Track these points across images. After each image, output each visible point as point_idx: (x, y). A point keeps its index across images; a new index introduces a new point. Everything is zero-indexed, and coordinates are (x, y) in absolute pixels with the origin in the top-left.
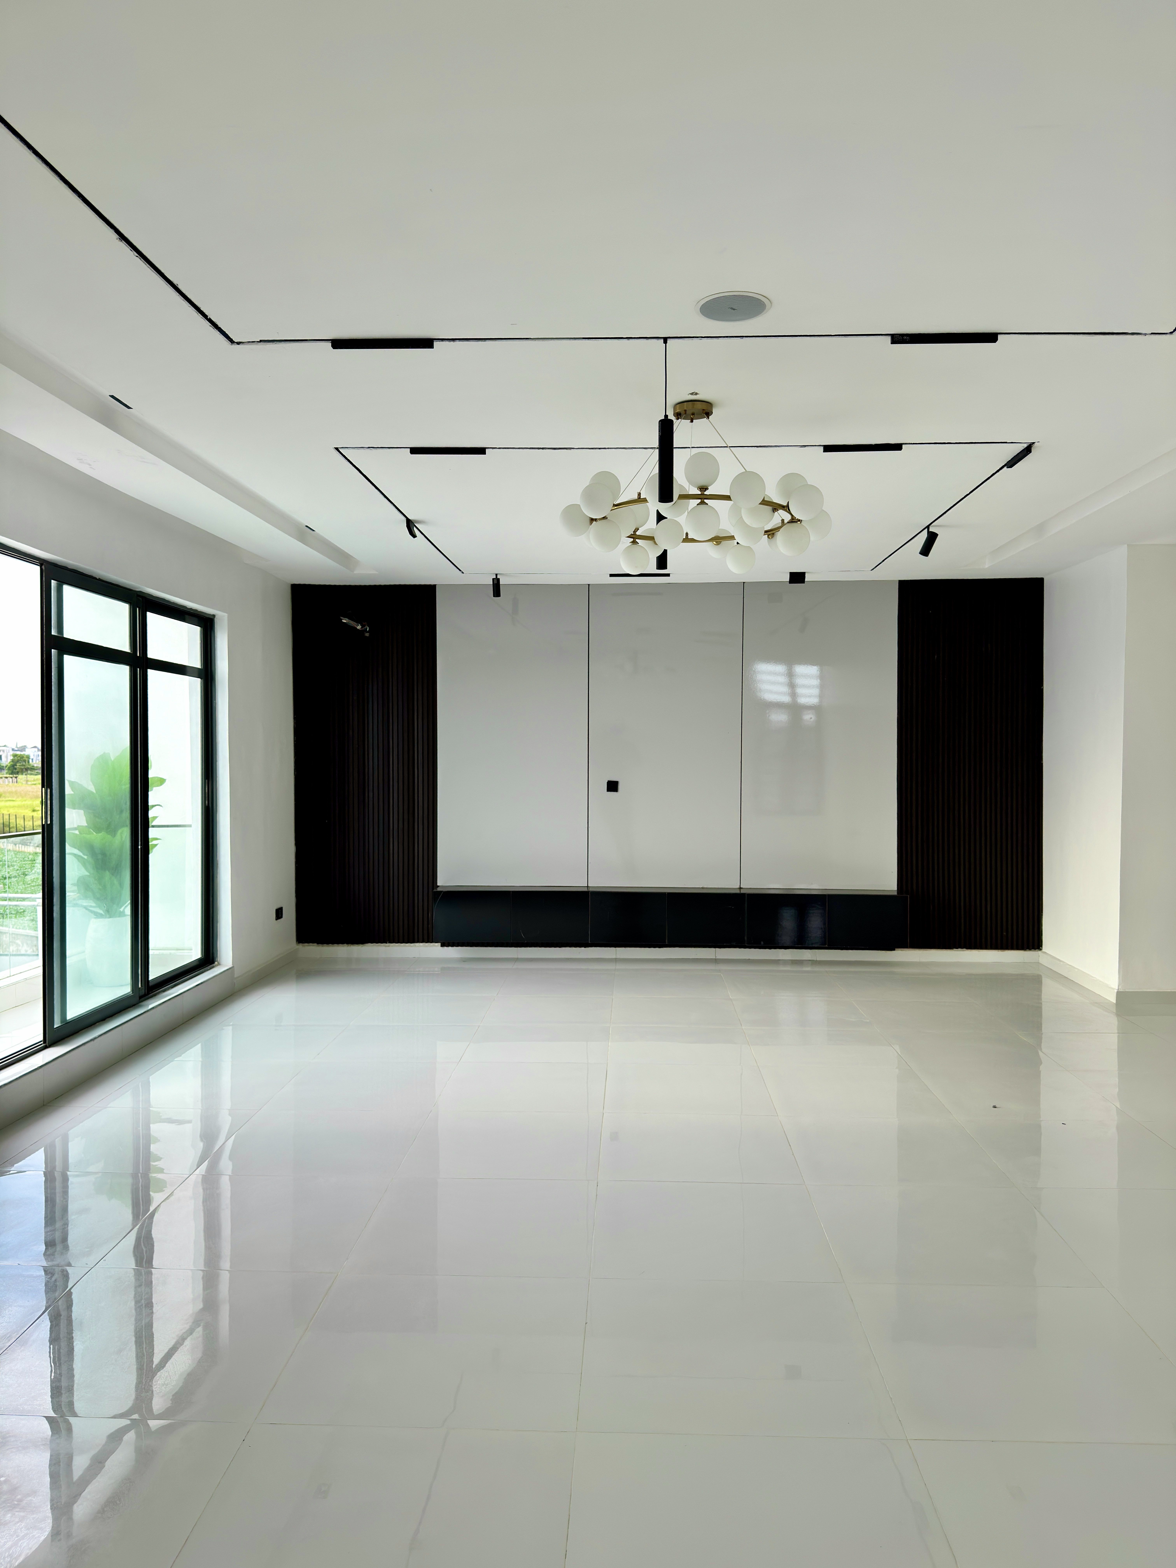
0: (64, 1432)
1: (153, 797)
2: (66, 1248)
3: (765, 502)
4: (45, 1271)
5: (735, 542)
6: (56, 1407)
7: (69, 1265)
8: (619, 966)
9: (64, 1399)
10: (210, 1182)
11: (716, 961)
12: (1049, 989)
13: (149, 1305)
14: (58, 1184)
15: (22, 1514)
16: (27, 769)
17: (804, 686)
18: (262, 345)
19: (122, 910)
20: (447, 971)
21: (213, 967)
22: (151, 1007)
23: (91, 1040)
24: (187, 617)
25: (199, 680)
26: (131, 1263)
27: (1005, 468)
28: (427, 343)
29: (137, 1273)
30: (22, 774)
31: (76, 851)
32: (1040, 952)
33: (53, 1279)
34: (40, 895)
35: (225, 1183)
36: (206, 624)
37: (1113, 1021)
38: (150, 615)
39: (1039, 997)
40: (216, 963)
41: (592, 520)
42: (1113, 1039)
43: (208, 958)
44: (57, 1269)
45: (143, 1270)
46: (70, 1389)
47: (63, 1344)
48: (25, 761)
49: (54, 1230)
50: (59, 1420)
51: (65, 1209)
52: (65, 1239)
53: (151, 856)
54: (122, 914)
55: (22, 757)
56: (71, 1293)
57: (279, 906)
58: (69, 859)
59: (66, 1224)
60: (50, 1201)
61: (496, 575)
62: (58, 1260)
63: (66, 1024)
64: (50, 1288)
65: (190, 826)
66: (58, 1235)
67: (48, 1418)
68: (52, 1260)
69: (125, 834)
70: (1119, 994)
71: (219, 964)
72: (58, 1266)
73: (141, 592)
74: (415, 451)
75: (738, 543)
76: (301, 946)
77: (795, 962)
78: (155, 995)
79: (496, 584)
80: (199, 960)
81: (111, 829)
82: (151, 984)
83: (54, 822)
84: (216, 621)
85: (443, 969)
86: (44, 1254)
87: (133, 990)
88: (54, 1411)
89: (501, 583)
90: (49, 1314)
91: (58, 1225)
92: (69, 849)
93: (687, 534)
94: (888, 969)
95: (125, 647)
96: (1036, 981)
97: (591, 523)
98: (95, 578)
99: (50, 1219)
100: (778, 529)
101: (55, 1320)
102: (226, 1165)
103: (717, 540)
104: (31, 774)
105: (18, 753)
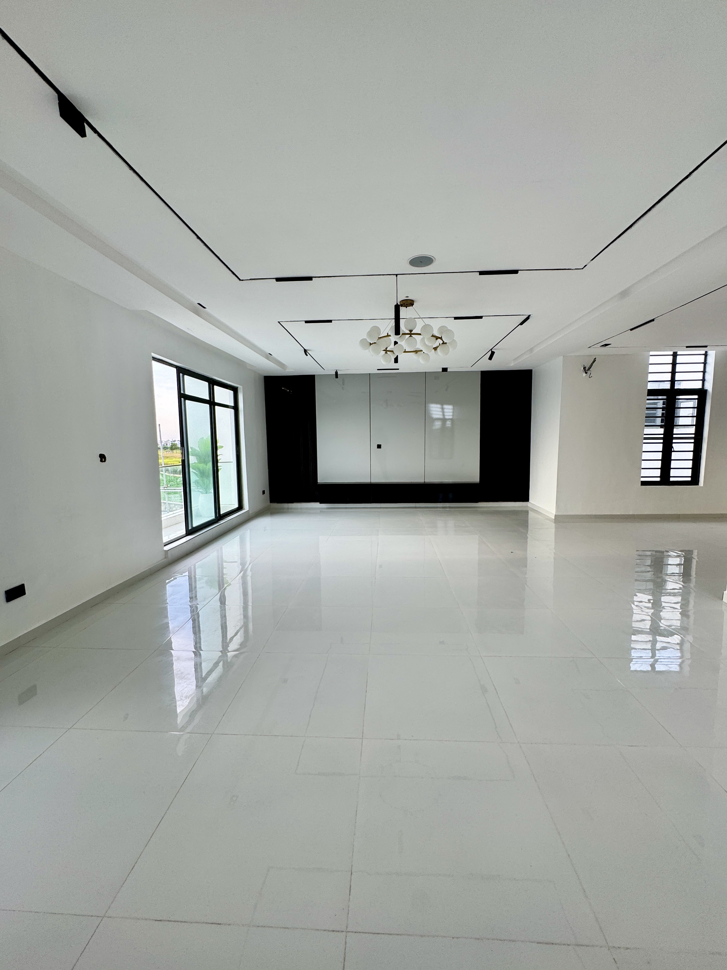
0: (198, 656)
1: (219, 452)
2: (197, 599)
3: (433, 336)
4: (190, 606)
5: (423, 352)
6: (196, 648)
7: (198, 604)
8: (382, 510)
9: (198, 645)
10: (244, 578)
11: (416, 508)
12: (531, 515)
13: (225, 616)
14: (193, 579)
15: (185, 680)
16: (176, 448)
17: (447, 412)
18: (251, 281)
19: (210, 491)
20: (322, 512)
21: (242, 510)
22: (222, 523)
23: (202, 533)
24: (228, 388)
25: (233, 410)
26: (219, 604)
27: (520, 325)
28: (310, 279)
29: (221, 607)
30: (175, 450)
31: (194, 471)
32: (528, 502)
33: (193, 609)
34: (182, 488)
35: (249, 579)
36: (235, 390)
37: (554, 525)
38: (215, 387)
39: (528, 517)
40: (243, 509)
41: (371, 344)
42: (553, 530)
43: (240, 507)
44: (194, 606)
45: (223, 606)
46: (200, 643)
47: (197, 629)
48: (176, 445)
49: (193, 594)
50: (197, 652)
51: (196, 587)
52: (196, 596)
53: (219, 473)
54: (211, 493)
55: (174, 444)
56: (199, 613)
57: (263, 490)
58: (191, 473)
59: (196, 592)
60: (190, 585)
61: (337, 370)
62: (194, 603)
63: (193, 528)
64: (192, 611)
65: (232, 462)
66: (194, 595)
67: (193, 652)
68: (192, 603)
69: (210, 465)
70: (555, 516)
71: (244, 509)
72: (194, 604)
73: (212, 378)
74: (307, 322)
75: (424, 353)
76: (271, 504)
77: (443, 508)
78: (223, 519)
79: (336, 373)
80: (237, 508)
81: (205, 463)
82: (221, 516)
83: (186, 459)
84: (238, 388)
85: (320, 511)
86: (190, 601)
87: (215, 517)
88: (195, 649)
89: (338, 373)
90: (192, 619)
91: (194, 592)
92: (191, 470)
93: (405, 350)
94: (476, 509)
95: (208, 398)
96: (527, 512)
97: (370, 345)
98: (196, 373)
99: (191, 590)
100: (437, 347)
101: (194, 621)
102: (249, 573)
103: (416, 352)
104: (178, 450)
105: (173, 443)
